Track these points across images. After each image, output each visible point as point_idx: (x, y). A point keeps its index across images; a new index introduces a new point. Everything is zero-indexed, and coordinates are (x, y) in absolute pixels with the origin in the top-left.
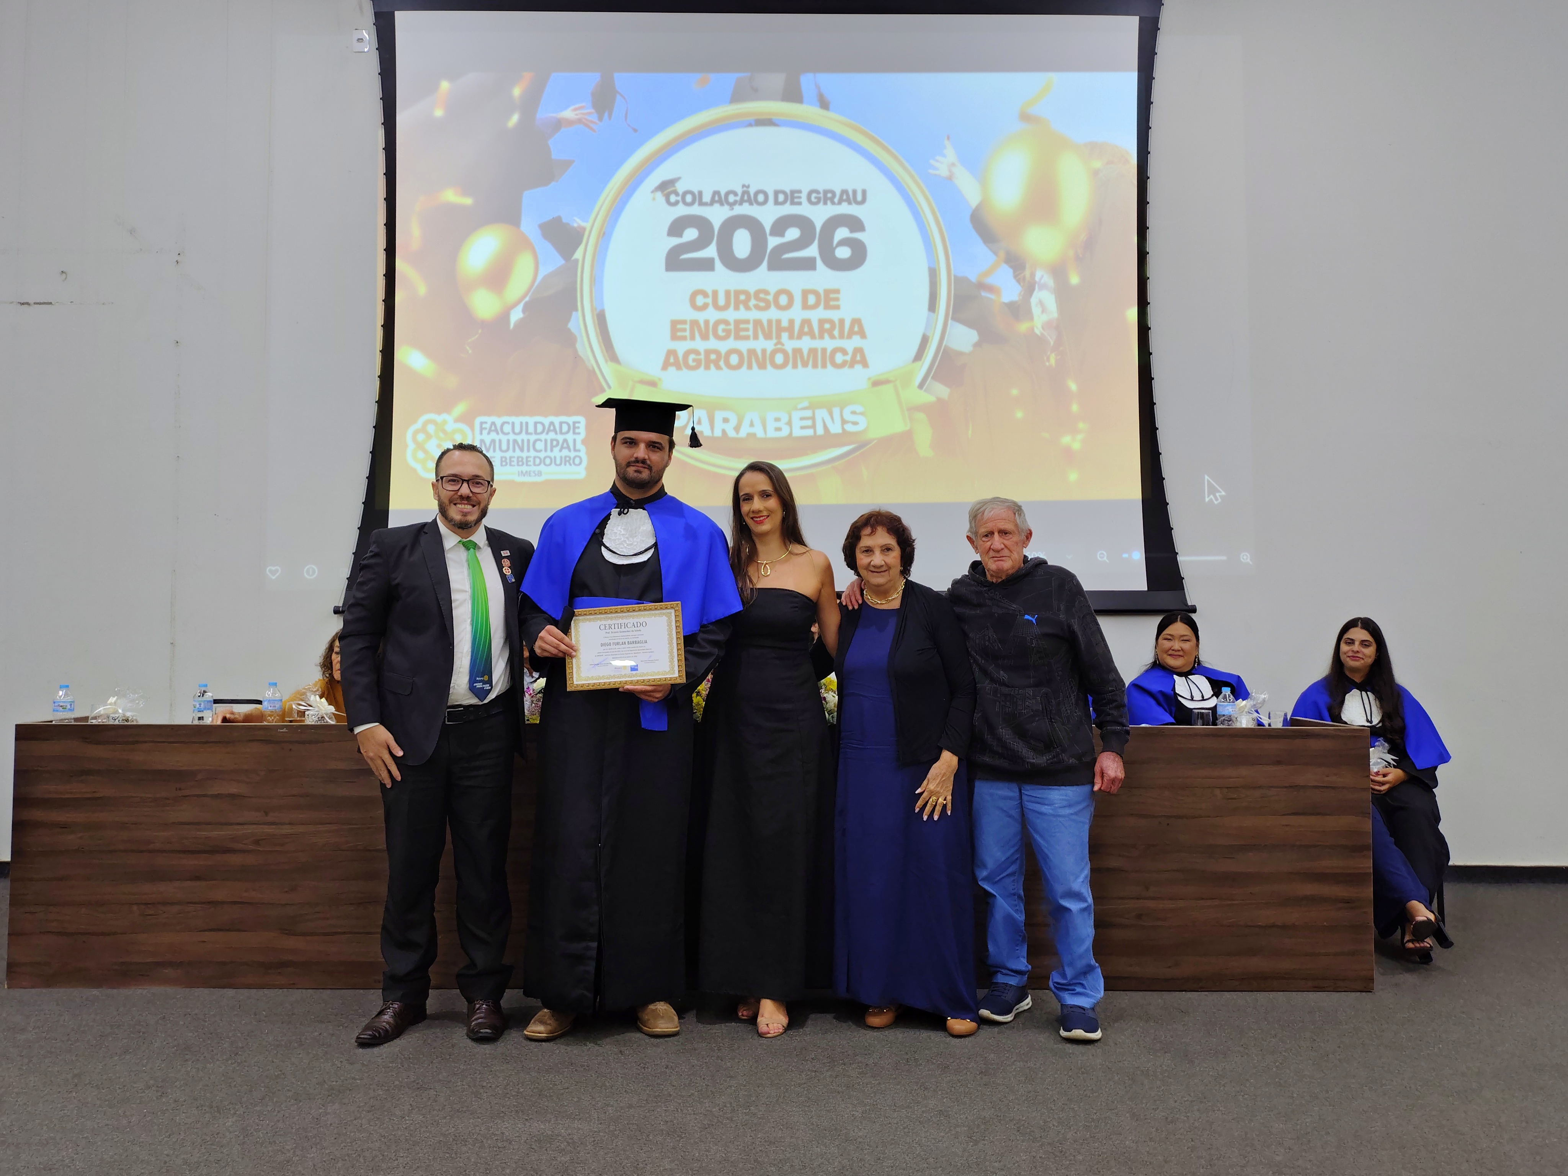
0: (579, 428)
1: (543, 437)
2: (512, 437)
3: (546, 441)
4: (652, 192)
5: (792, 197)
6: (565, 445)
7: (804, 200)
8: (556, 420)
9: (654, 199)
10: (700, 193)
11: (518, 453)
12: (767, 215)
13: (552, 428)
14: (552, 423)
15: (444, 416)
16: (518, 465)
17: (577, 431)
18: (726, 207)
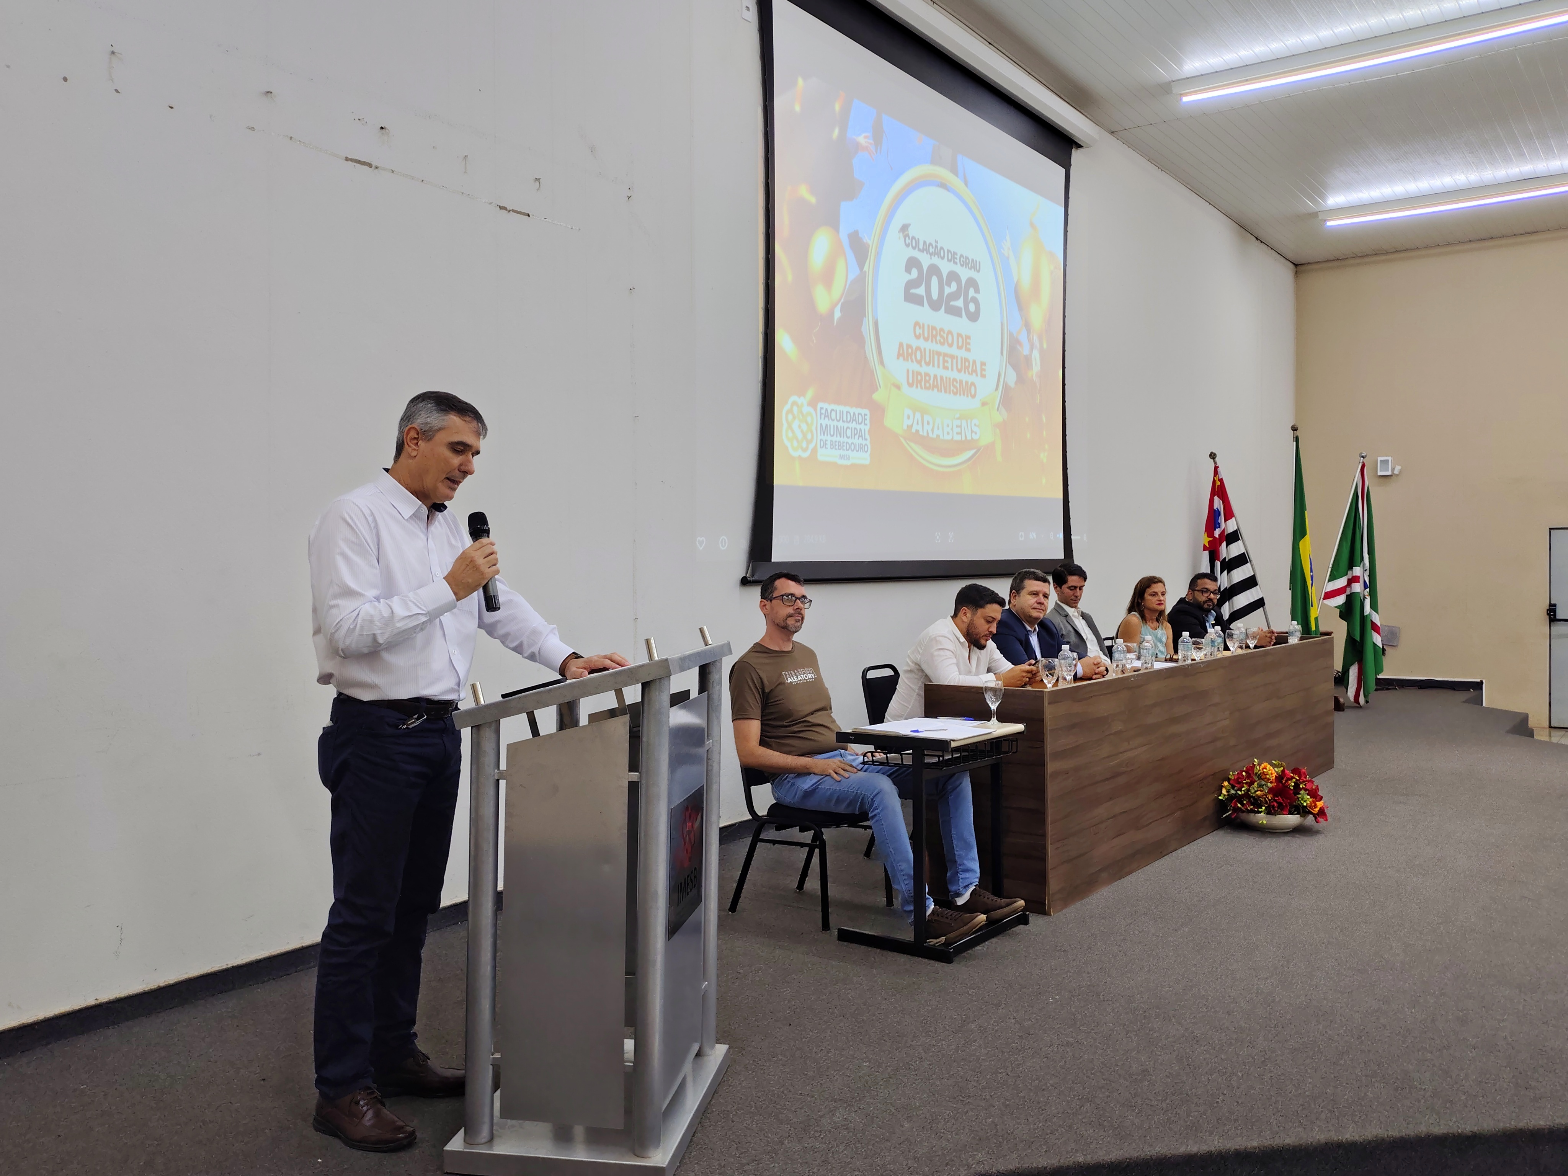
0: (866, 419)
1: (850, 425)
2: (835, 423)
3: (852, 428)
4: (899, 232)
5: (952, 257)
6: (860, 434)
7: (958, 261)
8: (857, 411)
9: (899, 238)
10: (918, 239)
11: (838, 439)
12: (946, 267)
13: (854, 418)
14: (854, 413)
15: (802, 398)
16: (839, 449)
17: (866, 422)
18: (929, 256)
